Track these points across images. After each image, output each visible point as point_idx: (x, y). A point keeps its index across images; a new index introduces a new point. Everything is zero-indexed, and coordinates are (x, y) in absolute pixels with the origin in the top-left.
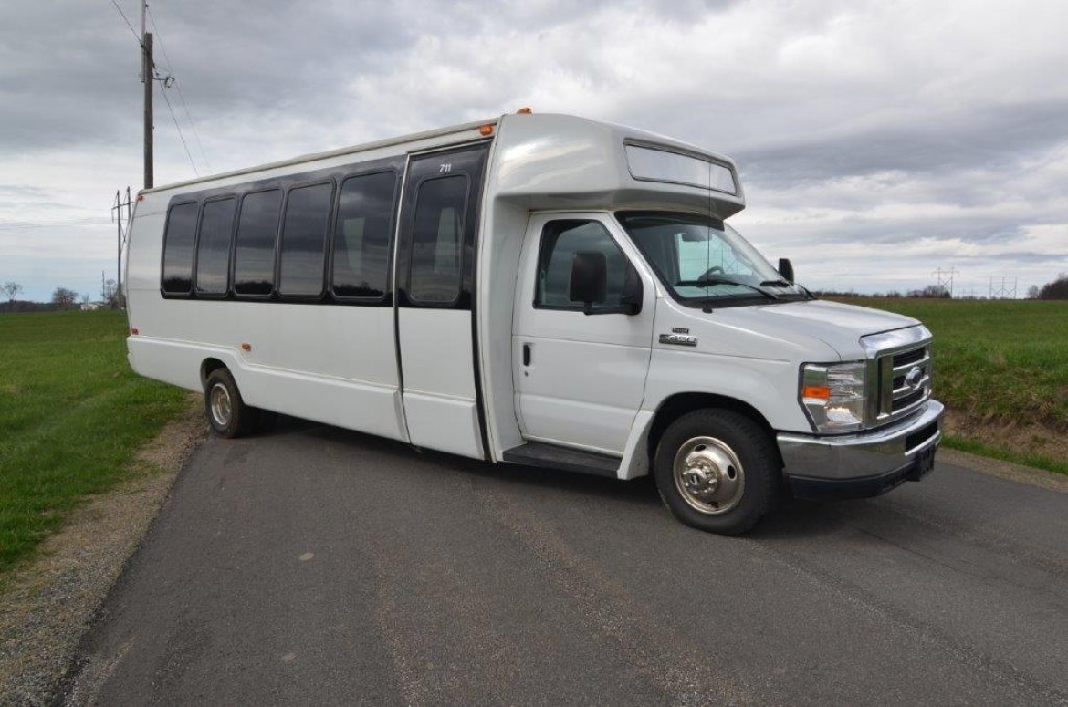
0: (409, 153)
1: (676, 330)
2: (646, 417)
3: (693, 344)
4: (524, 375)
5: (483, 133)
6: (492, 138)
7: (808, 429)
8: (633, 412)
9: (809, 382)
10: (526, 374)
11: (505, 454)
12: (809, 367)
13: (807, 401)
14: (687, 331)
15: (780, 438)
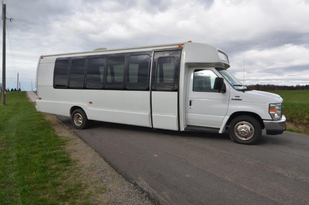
0: (153, 50)
1: (236, 97)
2: (227, 118)
3: (241, 100)
4: (190, 109)
5: (179, 47)
6: (183, 48)
7: (271, 119)
8: (224, 117)
9: (271, 108)
10: (190, 108)
11: (185, 129)
12: (271, 105)
13: (271, 113)
14: (239, 97)
15: (264, 121)
